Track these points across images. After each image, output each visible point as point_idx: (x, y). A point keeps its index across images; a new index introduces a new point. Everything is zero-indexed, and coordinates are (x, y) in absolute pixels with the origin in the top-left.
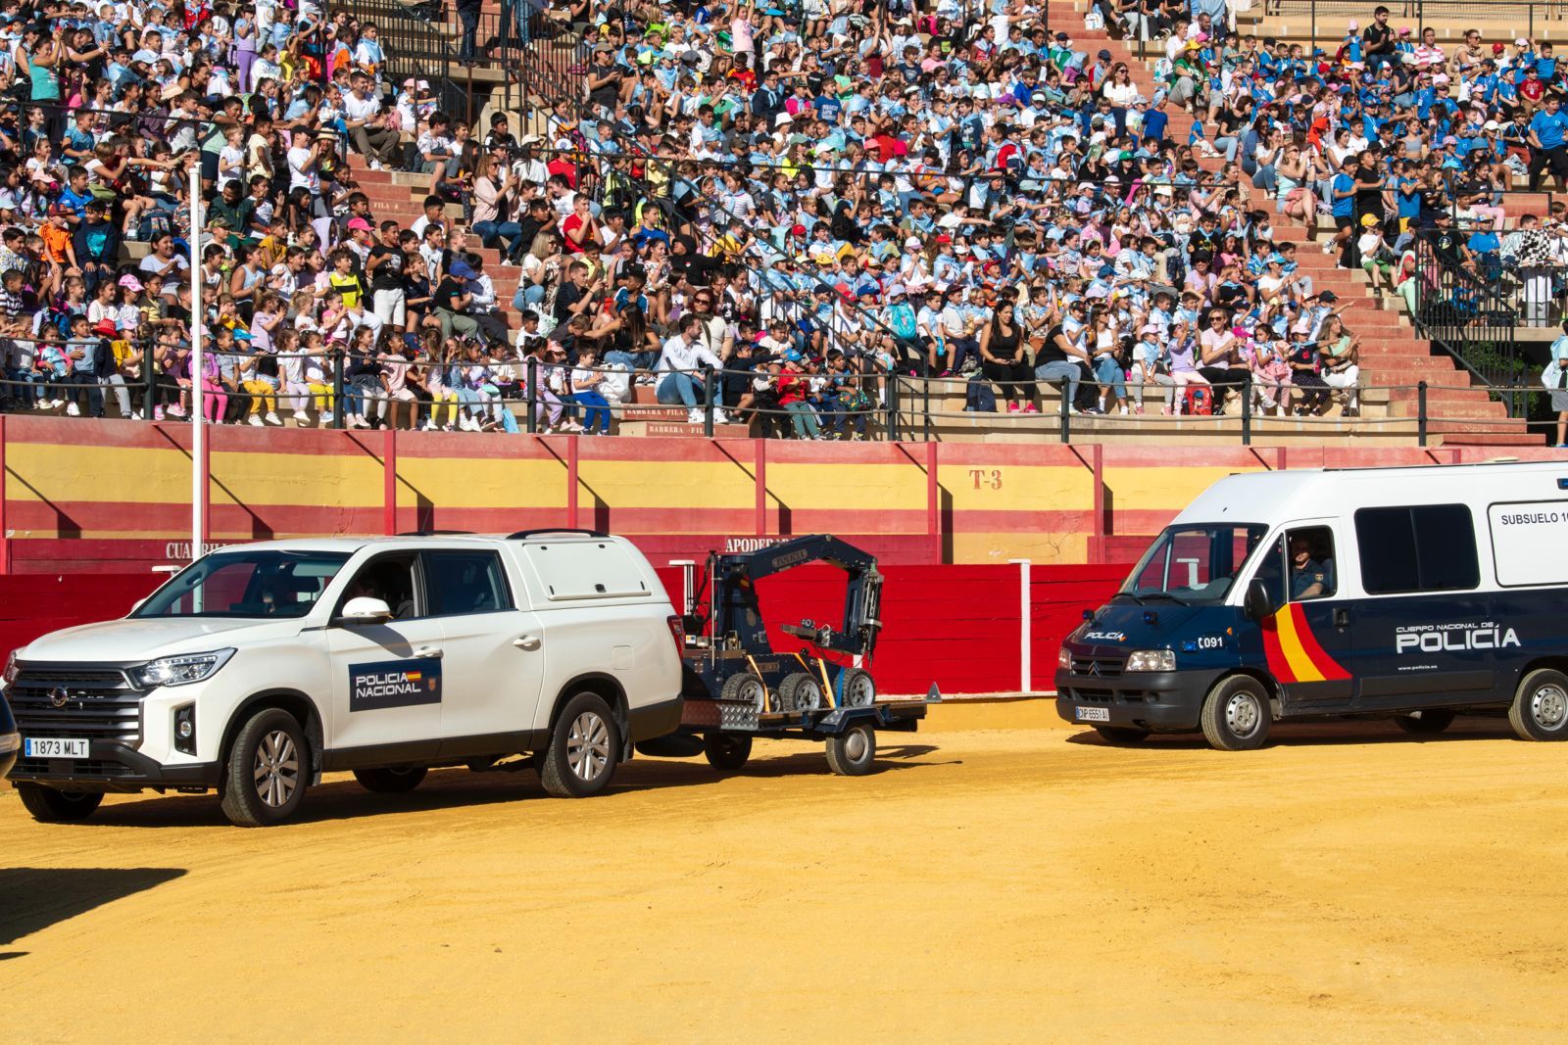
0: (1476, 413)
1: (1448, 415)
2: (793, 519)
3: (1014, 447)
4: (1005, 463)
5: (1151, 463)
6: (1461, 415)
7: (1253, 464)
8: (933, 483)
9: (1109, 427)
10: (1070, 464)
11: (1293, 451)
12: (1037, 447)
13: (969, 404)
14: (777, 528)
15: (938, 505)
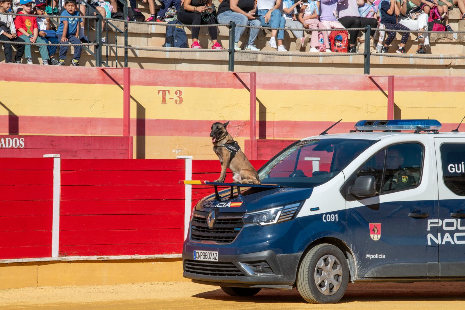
2: (20, 123)
3: (192, 73)
4: (186, 85)
5: (294, 87)
7: (371, 88)
8: (128, 97)
9: (268, 60)
10: (235, 86)
11: (402, 79)
12: (210, 74)
13: (167, 41)
14: (7, 130)
15: (134, 115)
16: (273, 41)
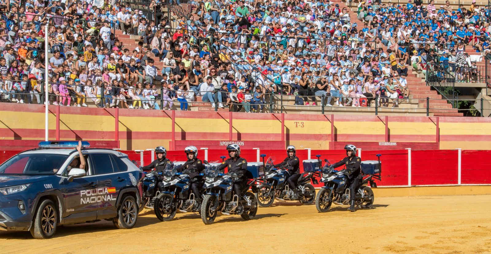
0: (443, 107)
1: (435, 107)
2: (242, 136)
3: (308, 115)
4: (305, 120)
5: (348, 120)
6: (439, 107)
7: (378, 121)
8: (283, 125)
9: (336, 110)
10: (324, 120)
11: (390, 117)
12: (315, 115)
13: (296, 103)
14: (237, 138)
15: (285, 132)
16: (337, 102)
